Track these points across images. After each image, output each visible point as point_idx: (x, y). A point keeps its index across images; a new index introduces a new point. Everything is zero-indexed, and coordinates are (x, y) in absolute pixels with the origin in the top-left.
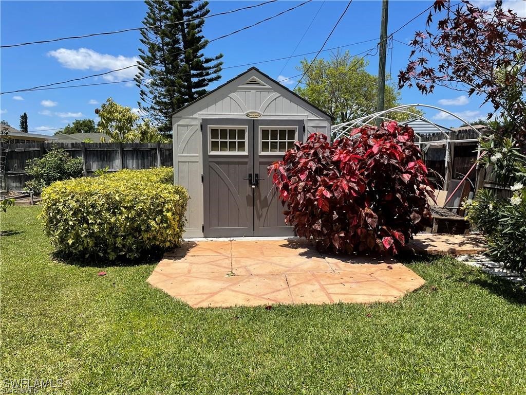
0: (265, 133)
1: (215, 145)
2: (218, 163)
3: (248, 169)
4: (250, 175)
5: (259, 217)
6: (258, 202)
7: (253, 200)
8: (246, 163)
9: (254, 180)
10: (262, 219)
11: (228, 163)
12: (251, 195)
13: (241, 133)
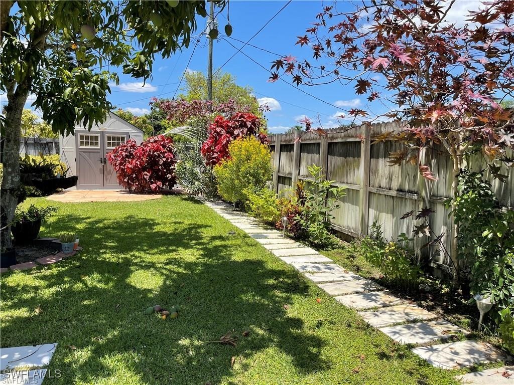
0: (109, 138)
1: (82, 143)
2: (84, 152)
3: (100, 156)
4: (101, 159)
5: (107, 180)
6: (105, 172)
7: (103, 171)
8: (99, 152)
9: (103, 161)
10: (108, 180)
11: (90, 152)
12: (102, 168)
13: (96, 138)
